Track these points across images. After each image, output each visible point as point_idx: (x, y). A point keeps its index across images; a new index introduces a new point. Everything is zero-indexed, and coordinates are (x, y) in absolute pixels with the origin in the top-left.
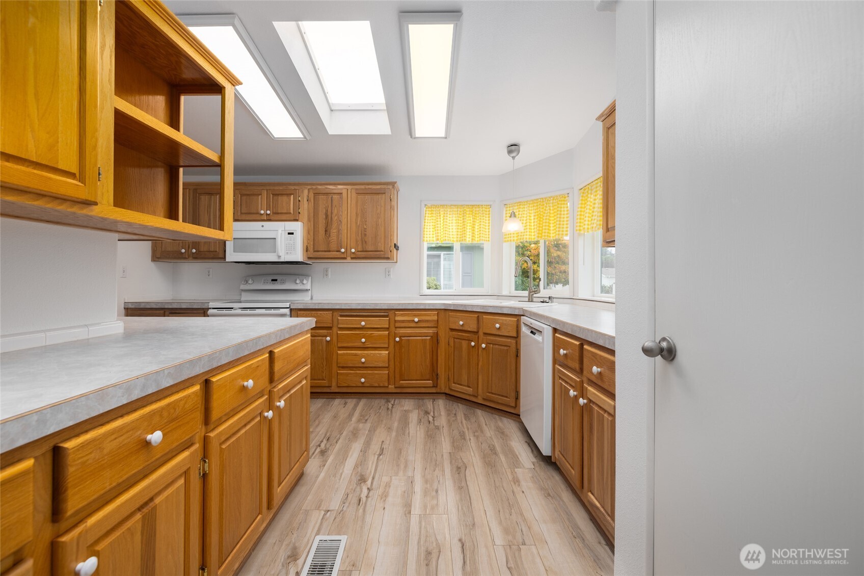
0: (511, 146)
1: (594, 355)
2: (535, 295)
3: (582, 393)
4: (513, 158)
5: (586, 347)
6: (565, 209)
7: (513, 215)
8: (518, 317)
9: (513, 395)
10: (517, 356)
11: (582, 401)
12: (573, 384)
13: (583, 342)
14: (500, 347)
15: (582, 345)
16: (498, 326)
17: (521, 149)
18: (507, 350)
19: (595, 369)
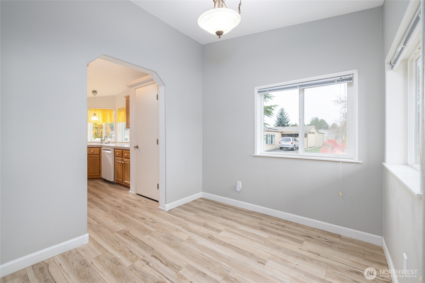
0: (94, 91)
1: (125, 152)
2: (103, 142)
3: (123, 160)
4: (95, 95)
5: (123, 151)
6: (113, 114)
7: (95, 114)
8: (100, 148)
9: (98, 172)
10: (100, 160)
11: (123, 162)
12: (120, 160)
13: (123, 150)
14: (93, 158)
15: (122, 151)
16: (92, 151)
17: (98, 92)
18: (96, 158)
19: (126, 154)
